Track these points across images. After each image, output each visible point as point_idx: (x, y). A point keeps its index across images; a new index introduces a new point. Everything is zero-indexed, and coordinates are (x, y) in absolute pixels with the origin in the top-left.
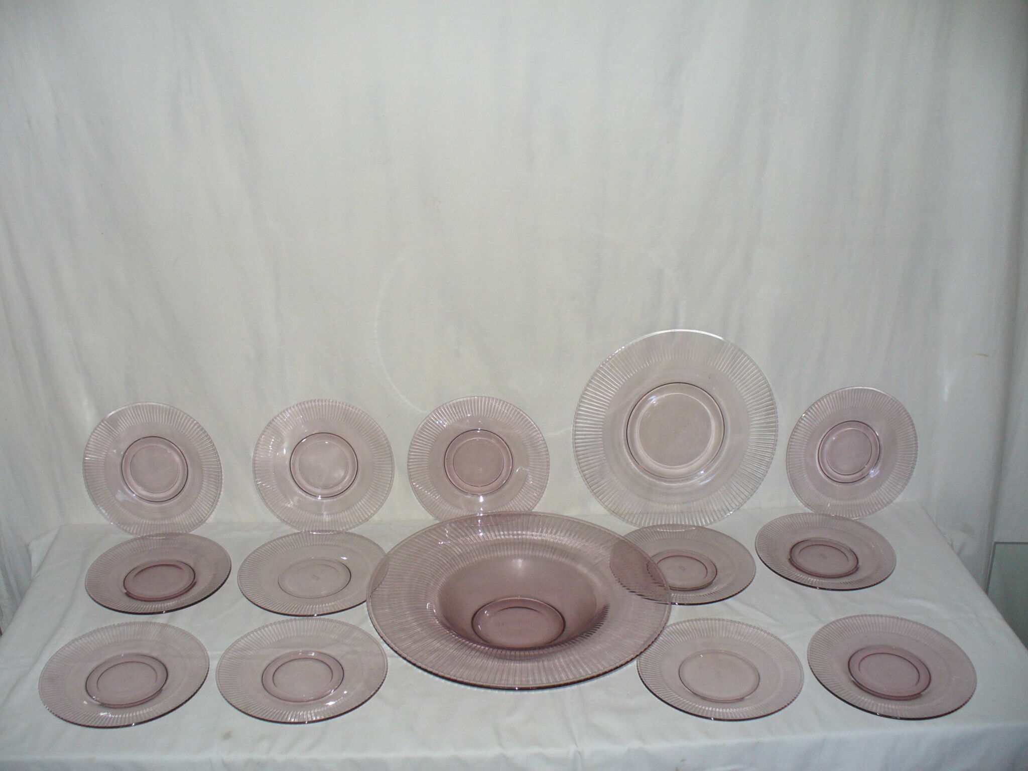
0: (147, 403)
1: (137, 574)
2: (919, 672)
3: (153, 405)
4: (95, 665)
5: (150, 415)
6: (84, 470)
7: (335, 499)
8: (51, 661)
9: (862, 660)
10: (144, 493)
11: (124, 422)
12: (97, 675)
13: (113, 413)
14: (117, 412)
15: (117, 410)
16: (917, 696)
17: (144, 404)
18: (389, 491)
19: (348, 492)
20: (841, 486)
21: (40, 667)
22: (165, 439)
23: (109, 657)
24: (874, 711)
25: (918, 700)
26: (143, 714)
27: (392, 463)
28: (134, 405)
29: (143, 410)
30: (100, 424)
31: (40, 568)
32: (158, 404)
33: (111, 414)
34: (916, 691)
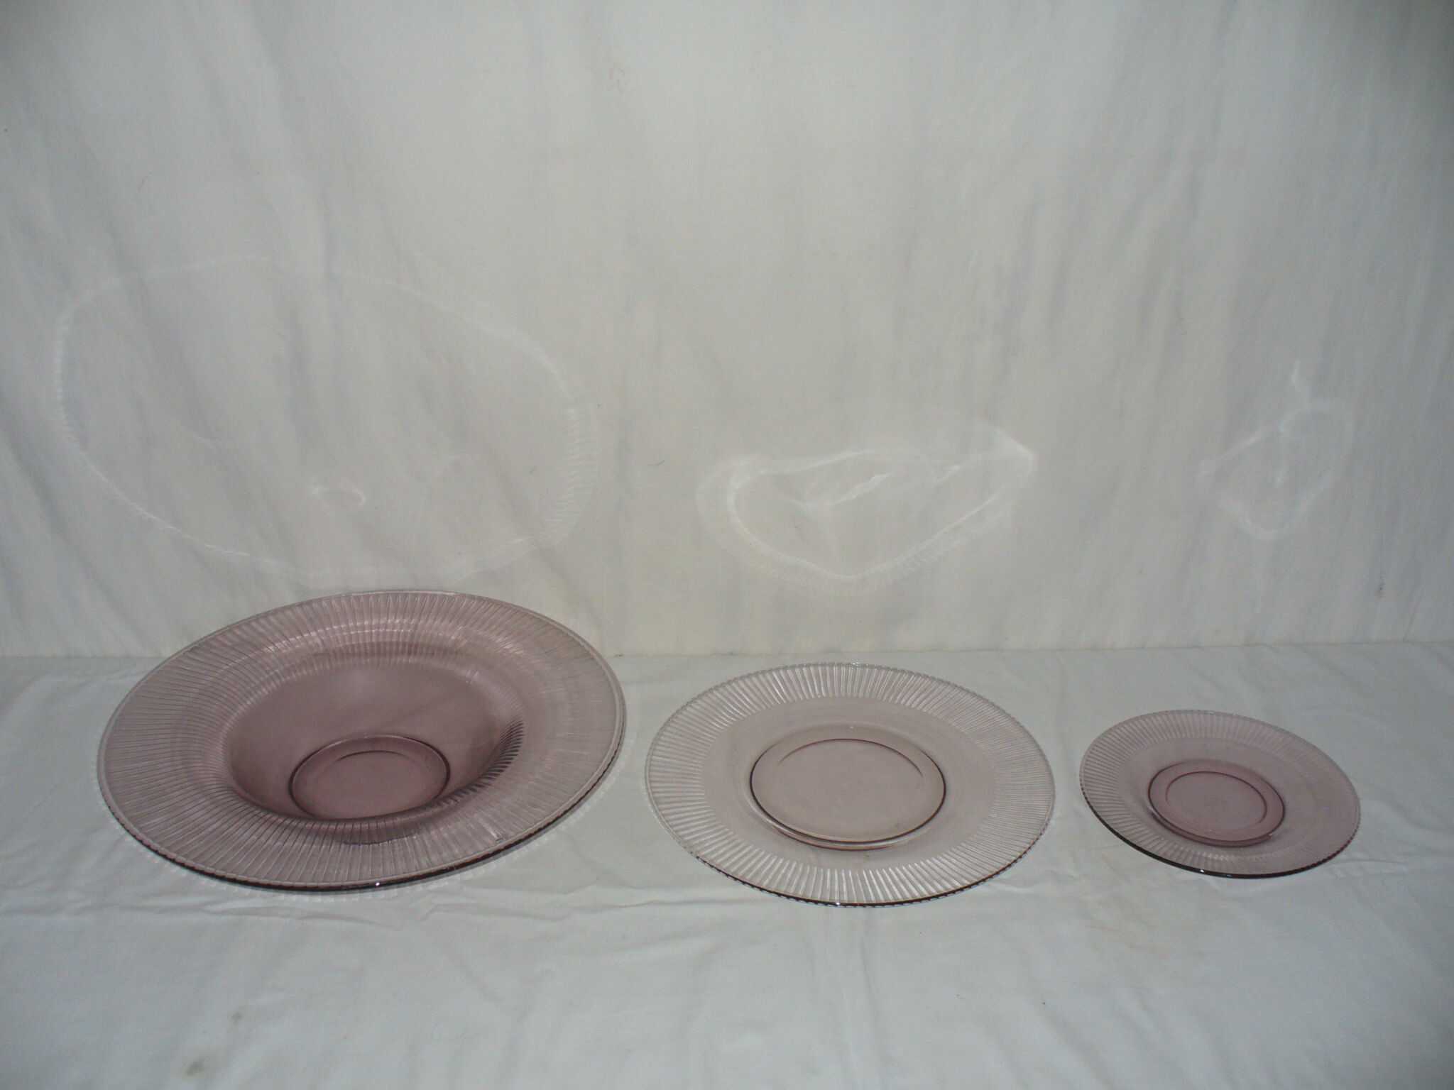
2: (1265, 802)
9: (1170, 785)
16: (1264, 839)
24: (1195, 866)
25: (1266, 847)
34: (1259, 831)
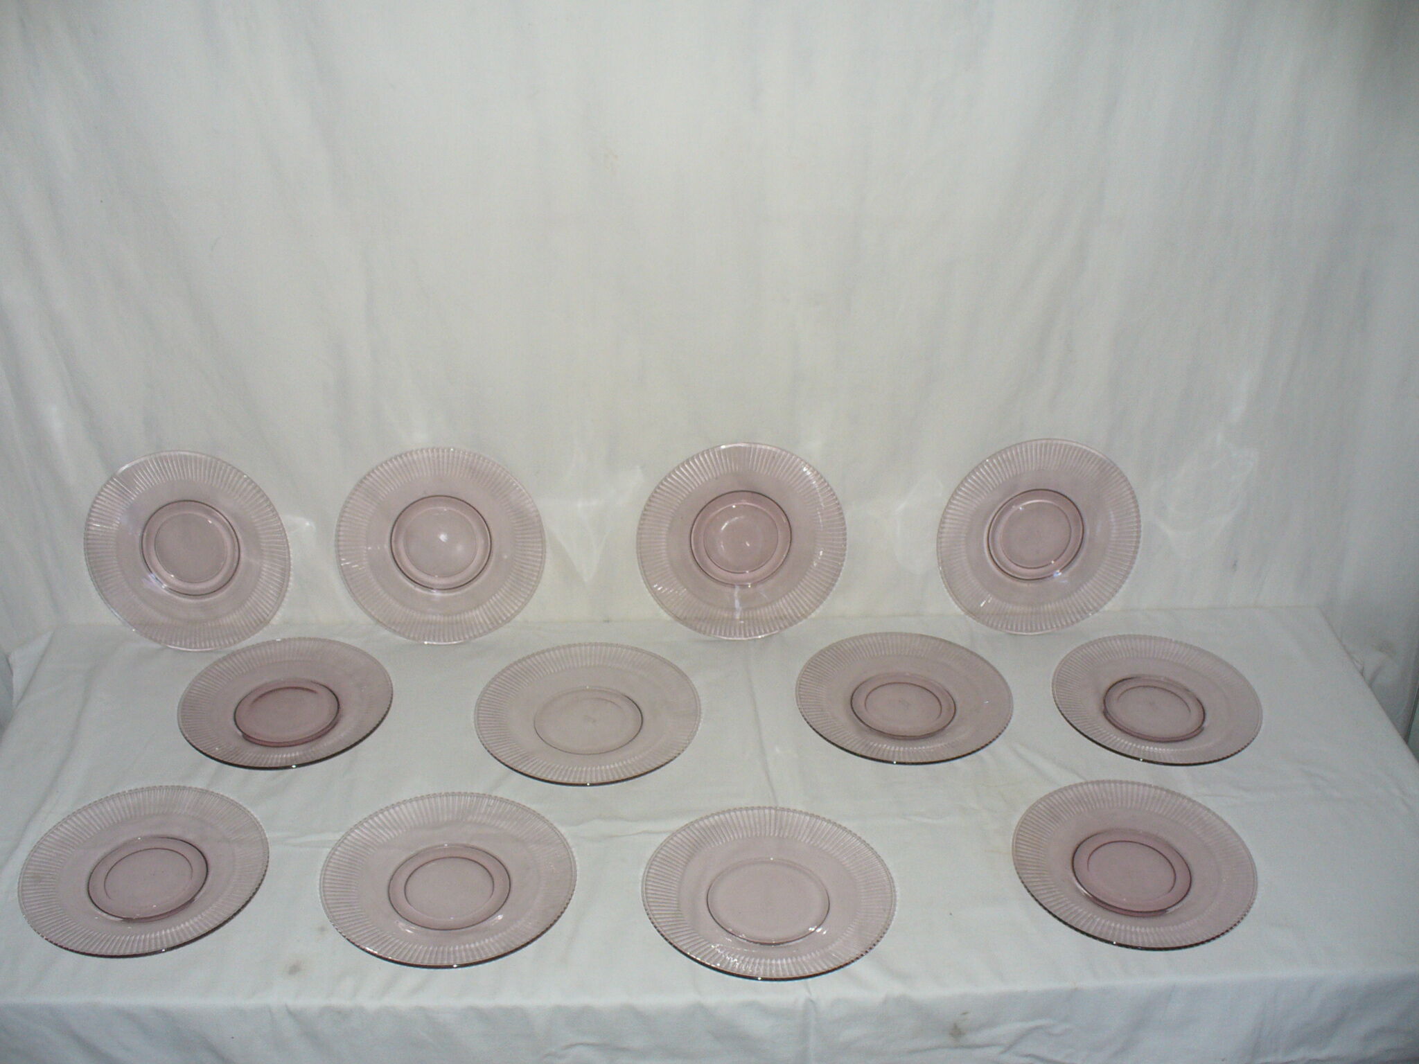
0: (177, 453)
1: (256, 700)
3: (185, 456)
4: (100, 853)
5: (183, 469)
6: (86, 544)
7: (458, 593)
8: (36, 848)
10: (177, 583)
11: (141, 478)
12: (103, 871)
13: (127, 466)
14: (133, 466)
15: (133, 463)
17: (172, 454)
18: (538, 582)
19: (475, 584)
20: (1031, 585)
21: (22, 855)
22: (204, 504)
23: (122, 840)
26: (172, 934)
27: (543, 542)
28: (157, 455)
29: (172, 461)
30: (108, 483)
31: (26, 691)
32: (193, 454)
33: (124, 468)
